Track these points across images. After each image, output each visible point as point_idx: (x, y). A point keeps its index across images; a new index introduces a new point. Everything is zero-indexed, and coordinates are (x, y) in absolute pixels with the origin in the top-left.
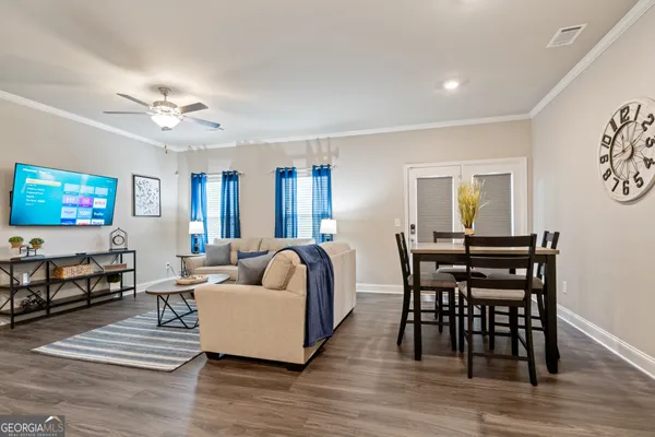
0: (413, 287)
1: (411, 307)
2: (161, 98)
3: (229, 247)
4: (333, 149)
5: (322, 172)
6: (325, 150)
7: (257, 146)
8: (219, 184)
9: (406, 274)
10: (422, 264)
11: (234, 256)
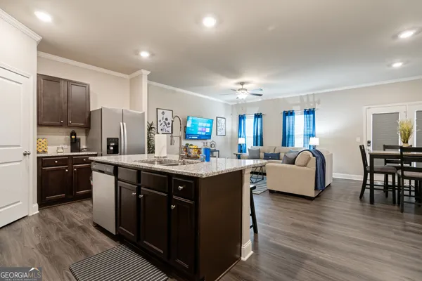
0: (369, 171)
1: (368, 182)
2: (240, 87)
3: (259, 151)
4: (316, 100)
5: (309, 112)
6: (311, 99)
7: (272, 100)
8: (252, 120)
9: (365, 165)
10: (375, 160)
11: (262, 155)
